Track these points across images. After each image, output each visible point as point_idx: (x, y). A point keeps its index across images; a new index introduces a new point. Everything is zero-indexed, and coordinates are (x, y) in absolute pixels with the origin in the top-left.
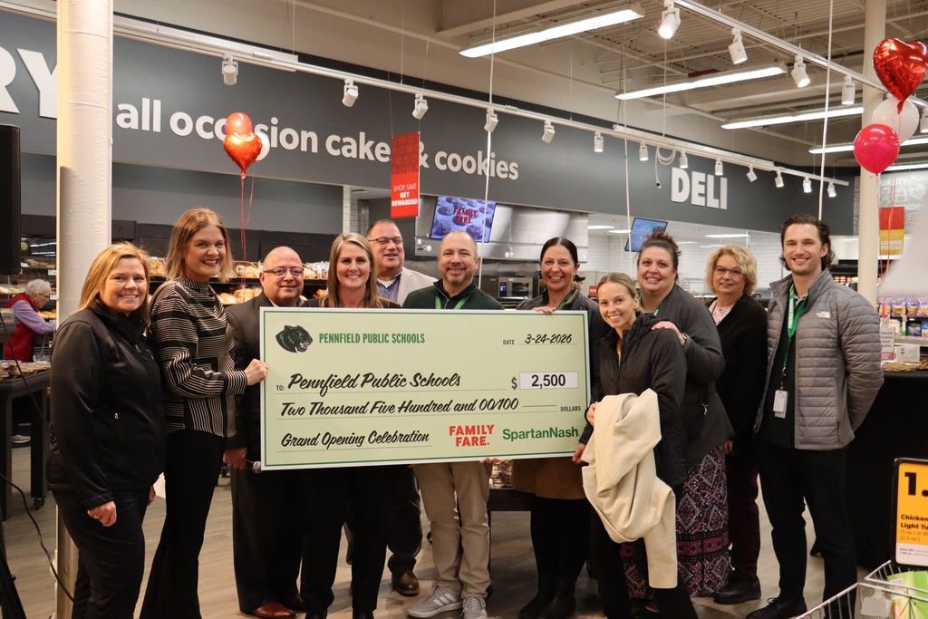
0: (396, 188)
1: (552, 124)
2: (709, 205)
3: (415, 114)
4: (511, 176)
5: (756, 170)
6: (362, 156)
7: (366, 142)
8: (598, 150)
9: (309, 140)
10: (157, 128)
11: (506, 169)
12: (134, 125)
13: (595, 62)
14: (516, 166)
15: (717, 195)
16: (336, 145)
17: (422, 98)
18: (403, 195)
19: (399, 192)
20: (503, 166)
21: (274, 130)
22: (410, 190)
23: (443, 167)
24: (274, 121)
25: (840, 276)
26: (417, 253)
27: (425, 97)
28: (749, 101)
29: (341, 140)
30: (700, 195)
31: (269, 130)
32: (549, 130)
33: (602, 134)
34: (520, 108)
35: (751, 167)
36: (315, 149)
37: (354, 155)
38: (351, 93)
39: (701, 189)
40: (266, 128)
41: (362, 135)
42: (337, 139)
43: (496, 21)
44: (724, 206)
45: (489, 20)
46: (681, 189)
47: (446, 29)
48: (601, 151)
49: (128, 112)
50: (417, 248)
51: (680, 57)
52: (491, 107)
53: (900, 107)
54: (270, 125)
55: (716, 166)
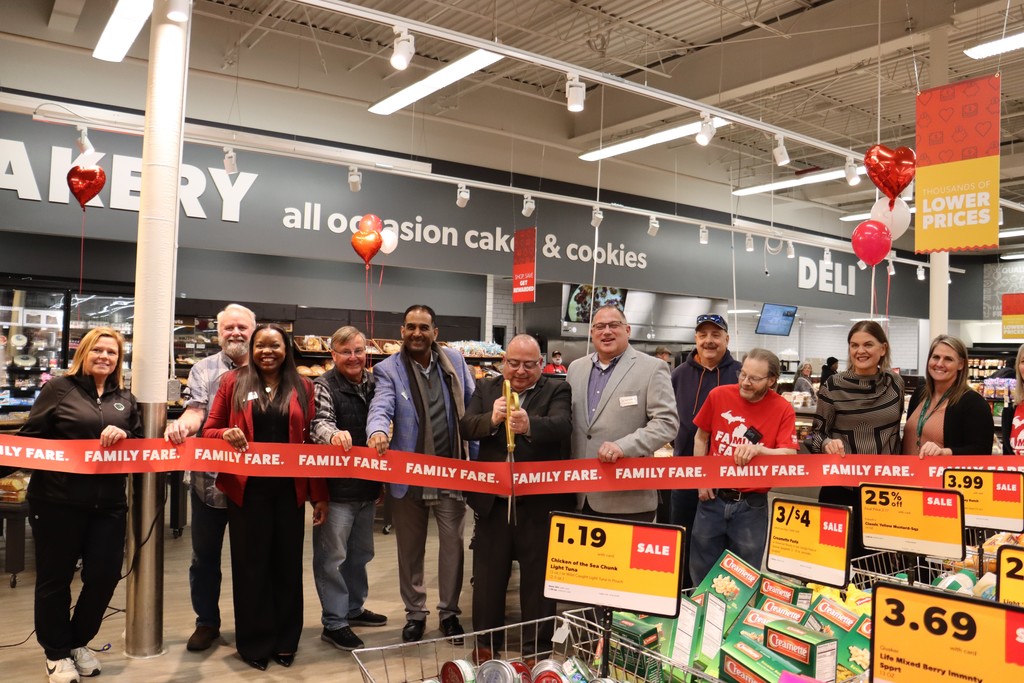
0: (517, 277)
1: (657, 219)
2: (836, 291)
3: (524, 212)
4: (639, 265)
6: (498, 249)
7: (502, 236)
8: (704, 241)
9: (450, 235)
10: (317, 227)
11: (635, 259)
12: (297, 225)
13: (722, 162)
14: (645, 256)
15: (845, 282)
16: (474, 239)
17: (530, 198)
18: (522, 283)
19: (519, 281)
20: (631, 256)
21: (419, 227)
22: (528, 279)
23: (574, 258)
24: (419, 219)
25: (974, 358)
26: (563, 334)
27: (533, 198)
28: (865, 195)
29: (479, 235)
30: (828, 281)
31: (414, 227)
32: (654, 224)
33: (707, 228)
34: (625, 205)
36: (455, 243)
37: (490, 247)
38: (464, 196)
39: (829, 276)
40: (411, 225)
41: (499, 230)
42: (476, 233)
43: (602, 133)
44: (852, 292)
45: (597, 132)
46: (808, 276)
47: (579, 135)
48: (705, 242)
49: (293, 214)
50: (563, 329)
51: (801, 155)
52: (597, 205)
53: (891, 204)
54: (415, 222)
55: (825, 255)
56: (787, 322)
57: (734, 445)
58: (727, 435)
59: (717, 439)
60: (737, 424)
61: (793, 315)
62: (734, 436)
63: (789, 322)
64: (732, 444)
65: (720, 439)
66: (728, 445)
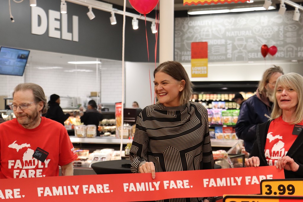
2: (64, 38)
5: (94, 10)
15: (70, 30)
30: (56, 29)
35: (90, 7)
39: (57, 24)
44: (76, 39)
46: (39, 24)
55: (62, 6)
56: (20, 64)
57: (27, 167)
58: (18, 161)
59: (10, 167)
60: (25, 150)
61: (26, 58)
62: (24, 160)
63: (23, 64)
64: (25, 167)
65: (13, 167)
66: (21, 170)
